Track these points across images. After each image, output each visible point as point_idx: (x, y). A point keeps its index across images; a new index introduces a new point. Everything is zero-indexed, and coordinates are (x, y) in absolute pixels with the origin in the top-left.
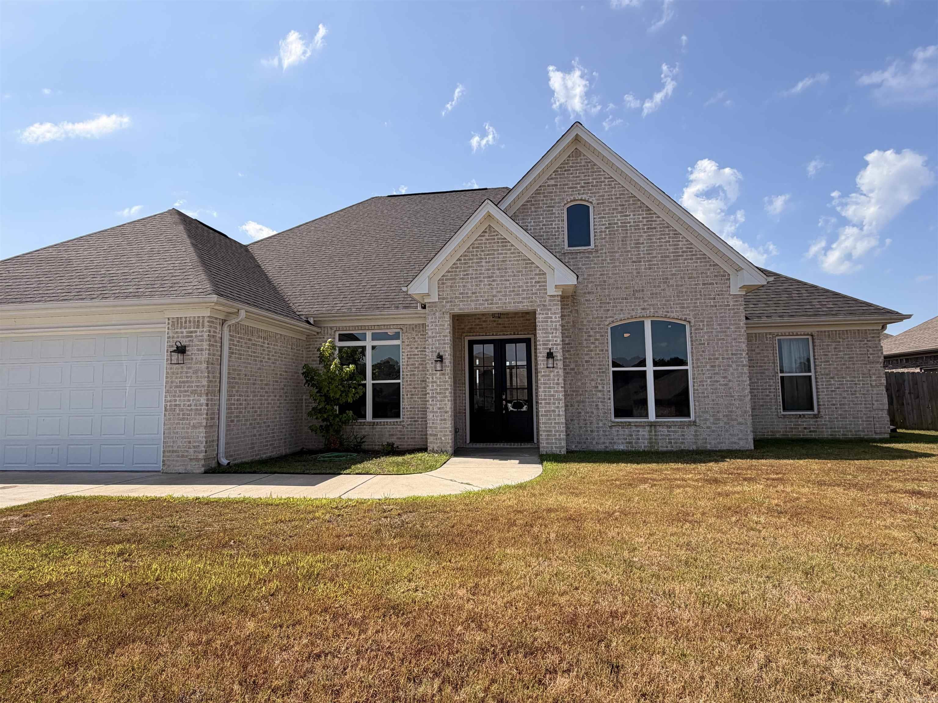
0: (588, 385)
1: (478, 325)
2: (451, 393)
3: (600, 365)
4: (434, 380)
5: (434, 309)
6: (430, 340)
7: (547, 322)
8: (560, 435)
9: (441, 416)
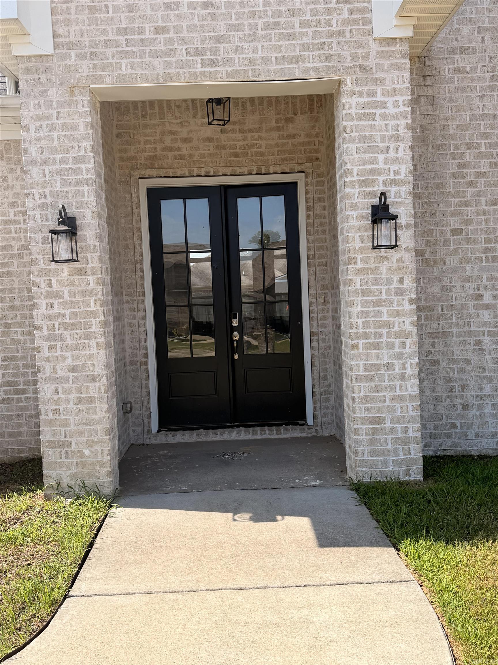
0: (456, 292)
1: (171, 149)
2: (104, 324)
3: (488, 241)
4: (55, 288)
5: (43, 78)
6: (35, 171)
7: (372, 117)
8: (406, 430)
9: (79, 391)
